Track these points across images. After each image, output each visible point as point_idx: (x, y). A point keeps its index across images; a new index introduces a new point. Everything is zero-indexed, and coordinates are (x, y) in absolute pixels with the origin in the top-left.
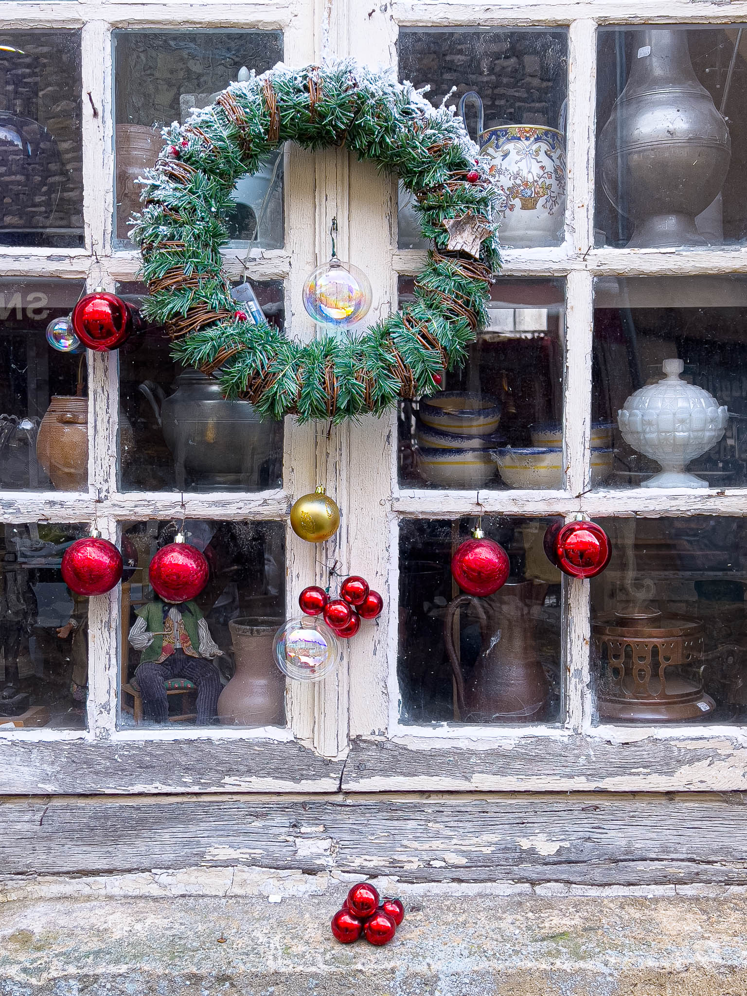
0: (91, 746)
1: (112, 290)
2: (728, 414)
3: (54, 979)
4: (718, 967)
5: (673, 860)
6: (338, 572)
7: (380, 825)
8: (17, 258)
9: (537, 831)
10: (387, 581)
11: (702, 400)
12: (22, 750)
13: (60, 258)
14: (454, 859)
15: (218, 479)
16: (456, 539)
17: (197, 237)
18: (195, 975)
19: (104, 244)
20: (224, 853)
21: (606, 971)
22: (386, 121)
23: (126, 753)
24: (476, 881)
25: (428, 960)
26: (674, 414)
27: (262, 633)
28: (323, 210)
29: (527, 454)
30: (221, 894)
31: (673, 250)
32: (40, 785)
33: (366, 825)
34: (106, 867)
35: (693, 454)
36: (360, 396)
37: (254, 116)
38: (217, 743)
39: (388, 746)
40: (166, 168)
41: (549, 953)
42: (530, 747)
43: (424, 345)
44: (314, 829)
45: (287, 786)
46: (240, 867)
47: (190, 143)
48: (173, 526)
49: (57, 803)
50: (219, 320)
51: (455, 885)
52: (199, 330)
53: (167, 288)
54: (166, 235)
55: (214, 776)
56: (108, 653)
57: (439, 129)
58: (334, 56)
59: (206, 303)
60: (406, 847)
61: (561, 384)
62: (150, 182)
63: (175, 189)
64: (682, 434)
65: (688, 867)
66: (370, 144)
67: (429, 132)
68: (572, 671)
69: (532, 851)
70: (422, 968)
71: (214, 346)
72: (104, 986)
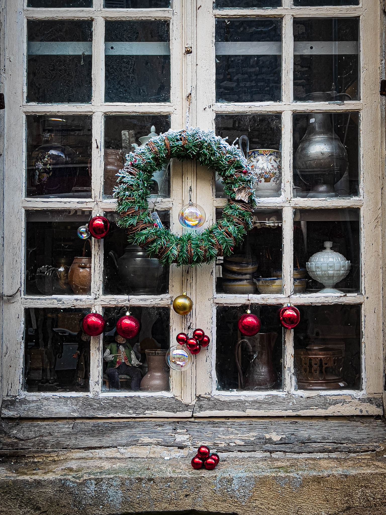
0: (91, 399)
1: (102, 215)
2: (350, 264)
3: (86, 480)
4: (341, 475)
5: (327, 442)
6: (192, 327)
7: (209, 429)
8: (65, 203)
9: (272, 431)
10: (211, 332)
11: (339, 258)
12: (64, 400)
13: (82, 203)
14: (239, 442)
15: (141, 291)
16: (240, 315)
17: (139, 196)
18: (140, 478)
19: (100, 197)
20: (146, 440)
21: (298, 476)
22: (211, 151)
23: (105, 401)
24: (248, 451)
25: (229, 473)
26: (328, 264)
27: (159, 354)
28: (186, 183)
29: (268, 280)
30: (145, 457)
31: (324, 199)
32: (72, 414)
33: (203, 429)
34: (99, 446)
35: (336, 280)
36: (202, 256)
37: (161, 150)
38: (142, 398)
39: (212, 399)
40: (128, 170)
41: (276, 471)
42: (270, 399)
43: (226, 236)
44: (182, 431)
45: (171, 414)
46: (153, 446)
47: (137, 161)
48: (125, 309)
49: (77, 421)
50: (148, 227)
51: (239, 453)
52: (140, 231)
53: (128, 215)
54: (128, 195)
55: (141, 410)
56: (98, 361)
57: (231, 154)
58: (192, 127)
59: (143, 220)
60: (220, 438)
61: (281, 251)
62: (122, 175)
63: (132, 178)
64: (331, 272)
65: (333, 445)
66: (205, 159)
67: (228, 155)
68: (287, 368)
69: (270, 439)
70: (226, 475)
71: (146, 237)
72: (105, 483)
